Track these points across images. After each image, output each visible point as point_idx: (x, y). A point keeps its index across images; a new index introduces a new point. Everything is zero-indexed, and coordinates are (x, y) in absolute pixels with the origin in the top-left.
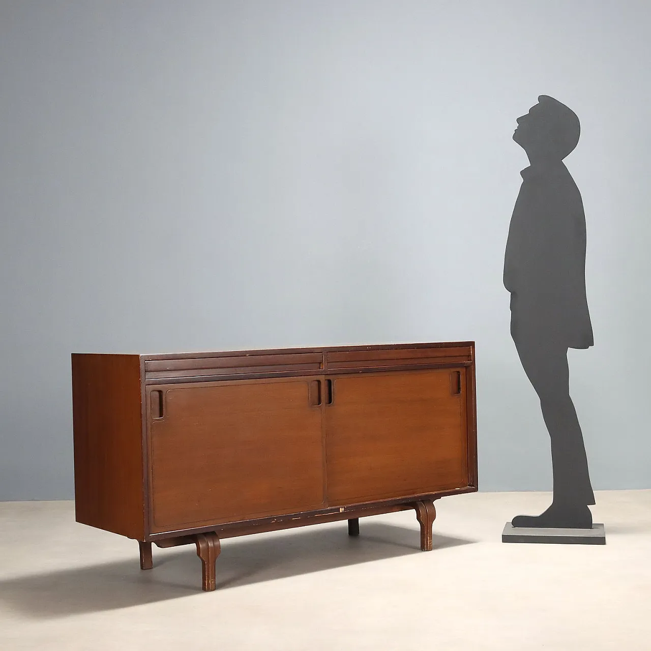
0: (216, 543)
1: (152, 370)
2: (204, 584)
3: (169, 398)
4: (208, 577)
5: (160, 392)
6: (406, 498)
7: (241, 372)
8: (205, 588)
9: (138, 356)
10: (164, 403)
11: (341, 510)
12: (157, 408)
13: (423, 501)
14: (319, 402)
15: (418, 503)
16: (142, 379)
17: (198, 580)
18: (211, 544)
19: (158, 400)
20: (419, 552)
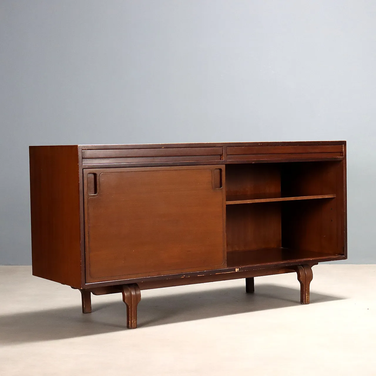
0: (138, 293)
1: (87, 157)
2: (128, 323)
3: (101, 180)
4: (131, 318)
5: (95, 175)
6: (289, 263)
7: (158, 160)
8: (129, 327)
9: (77, 146)
10: (98, 183)
11: (237, 270)
12: (92, 186)
13: (302, 265)
14: (221, 186)
15: (299, 267)
16: (80, 164)
17: (124, 320)
18: (133, 293)
19: (93, 181)
20: (300, 305)
